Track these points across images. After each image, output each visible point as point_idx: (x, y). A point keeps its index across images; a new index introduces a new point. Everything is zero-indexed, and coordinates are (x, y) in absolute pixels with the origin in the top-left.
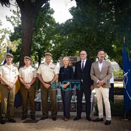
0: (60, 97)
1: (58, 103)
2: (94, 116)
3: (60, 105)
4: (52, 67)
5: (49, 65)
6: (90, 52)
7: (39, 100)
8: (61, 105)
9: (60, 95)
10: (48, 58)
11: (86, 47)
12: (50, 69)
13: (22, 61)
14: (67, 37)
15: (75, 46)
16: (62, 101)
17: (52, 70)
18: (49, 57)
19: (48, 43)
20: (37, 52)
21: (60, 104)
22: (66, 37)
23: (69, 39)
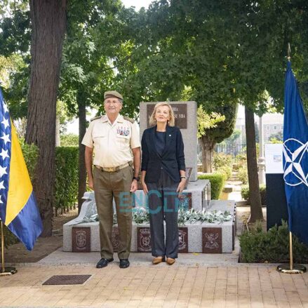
0: (142, 214)
1: (139, 229)
2: (239, 262)
3: (145, 235)
4: (123, 130)
5: (115, 122)
6: (222, 89)
7: (84, 222)
8: (147, 235)
9: (142, 208)
10: (112, 105)
11: (212, 74)
12: (119, 135)
13: (34, 116)
14: (158, 47)
15: (182, 72)
16: (149, 225)
17: (121, 136)
18: (114, 102)
19: (103, 66)
20: (75, 91)
21: (143, 232)
22: (154, 48)
23: (161, 52)
